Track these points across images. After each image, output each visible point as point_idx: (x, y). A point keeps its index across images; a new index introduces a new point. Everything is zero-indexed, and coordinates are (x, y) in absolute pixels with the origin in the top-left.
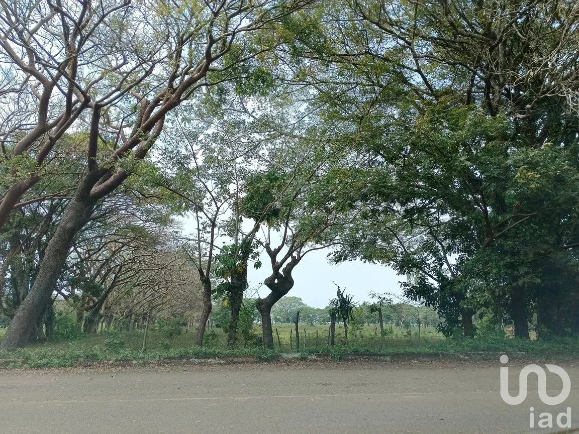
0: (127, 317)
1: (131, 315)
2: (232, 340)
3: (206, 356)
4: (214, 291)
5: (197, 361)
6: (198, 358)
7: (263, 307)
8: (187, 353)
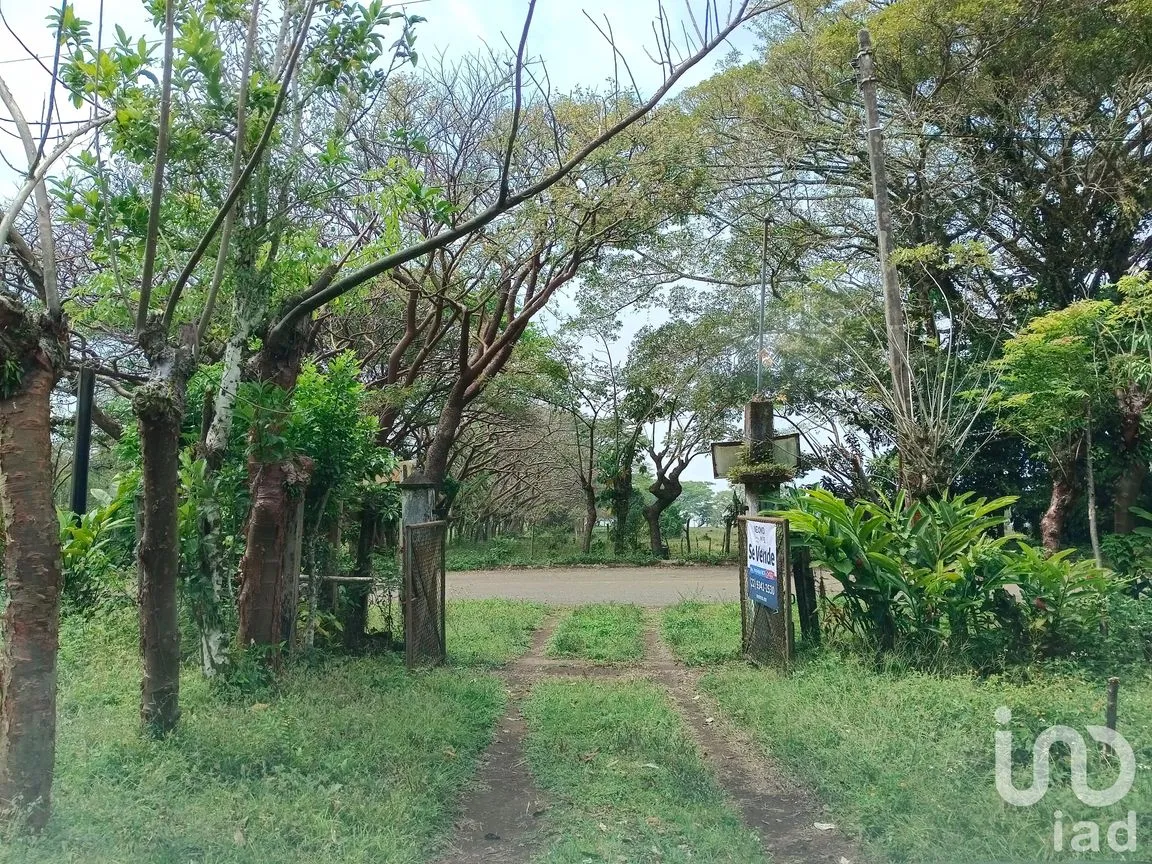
0: (482, 520)
1: (488, 517)
2: (620, 549)
3: (592, 562)
4: (598, 499)
5: (583, 566)
6: (584, 563)
7: (649, 514)
8: (574, 559)
